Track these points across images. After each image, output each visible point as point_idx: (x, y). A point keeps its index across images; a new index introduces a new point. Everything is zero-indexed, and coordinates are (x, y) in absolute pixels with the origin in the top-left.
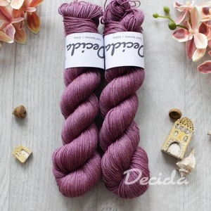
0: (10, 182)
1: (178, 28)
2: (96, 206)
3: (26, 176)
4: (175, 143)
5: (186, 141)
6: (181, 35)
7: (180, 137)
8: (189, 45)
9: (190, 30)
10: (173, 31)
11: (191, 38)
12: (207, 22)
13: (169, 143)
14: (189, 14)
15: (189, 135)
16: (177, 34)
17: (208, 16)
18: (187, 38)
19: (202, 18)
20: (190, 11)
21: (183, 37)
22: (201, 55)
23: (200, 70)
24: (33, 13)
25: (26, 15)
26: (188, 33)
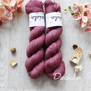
0: (9, 74)
1: (75, 14)
2: (43, 83)
3: (15, 71)
4: (75, 58)
5: (79, 57)
6: (77, 17)
7: (77, 56)
8: (80, 21)
9: (80, 15)
10: (73, 16)
11: (81, 18)
12: (87, 11)
13: (73, 58)
14: (79, 8)
15: (81, 55)
16: (75, 17)
17: (87, 9)
18: (79, 18)
19: (85, 10)
20: (80, 7)
21: (77, 18)
22: (85, 25)
23: (85, 31)
24: (19, 7)
25: (16, 8)
26: (79, 16)
